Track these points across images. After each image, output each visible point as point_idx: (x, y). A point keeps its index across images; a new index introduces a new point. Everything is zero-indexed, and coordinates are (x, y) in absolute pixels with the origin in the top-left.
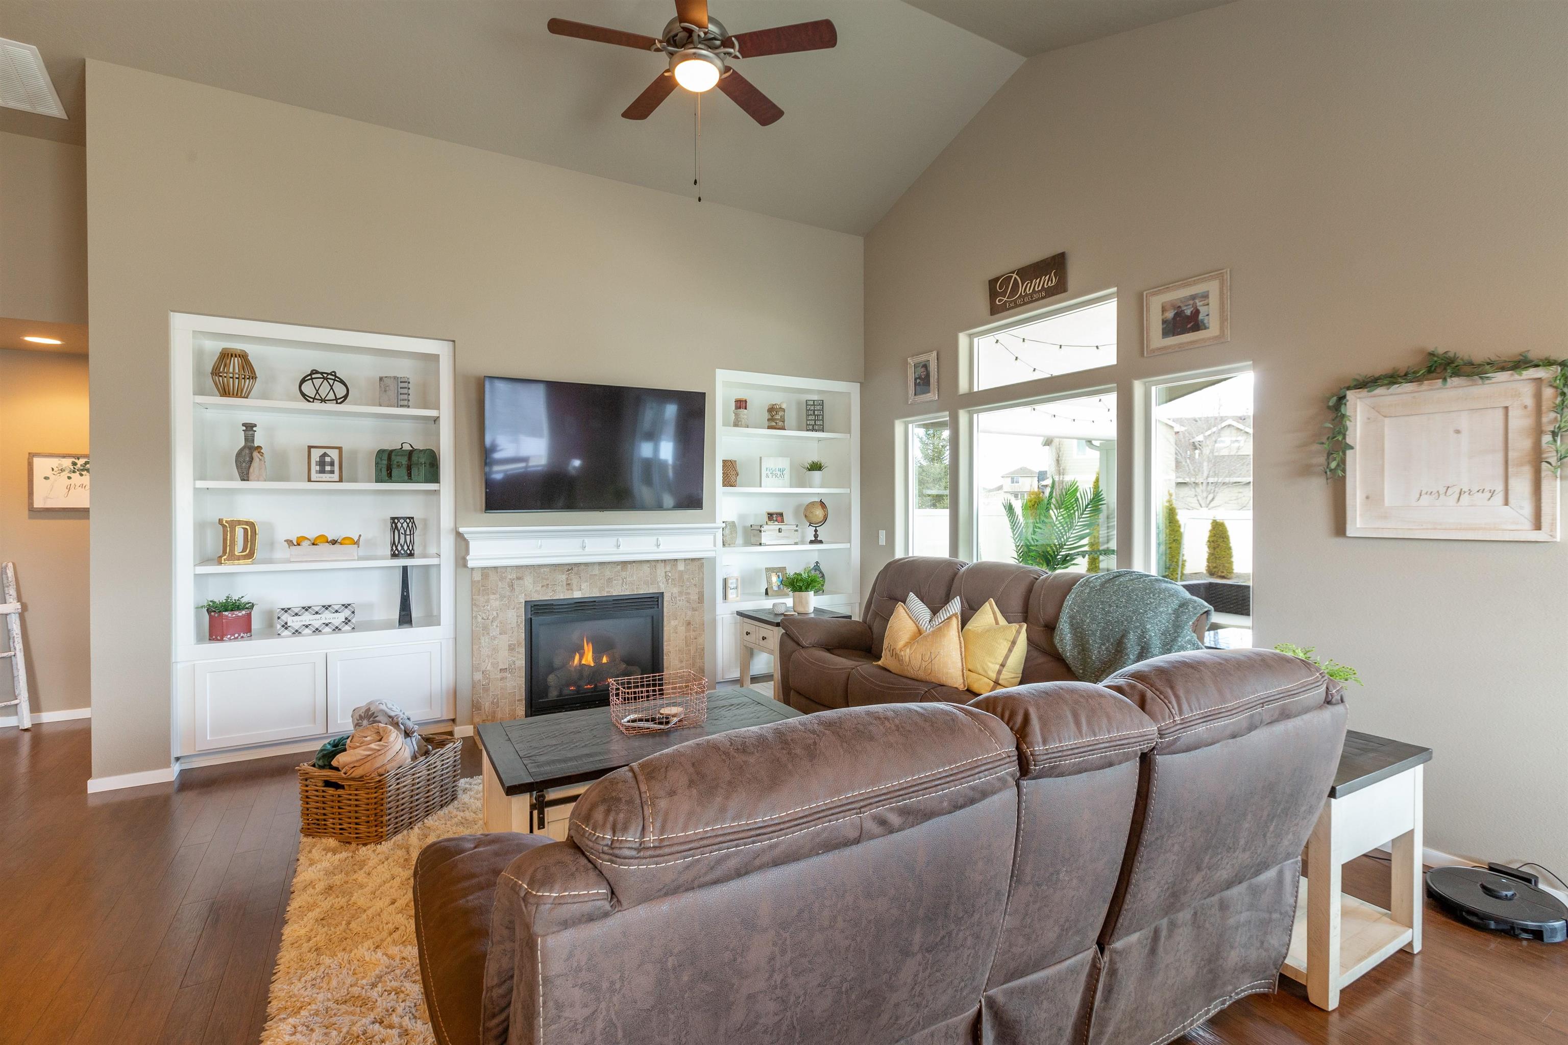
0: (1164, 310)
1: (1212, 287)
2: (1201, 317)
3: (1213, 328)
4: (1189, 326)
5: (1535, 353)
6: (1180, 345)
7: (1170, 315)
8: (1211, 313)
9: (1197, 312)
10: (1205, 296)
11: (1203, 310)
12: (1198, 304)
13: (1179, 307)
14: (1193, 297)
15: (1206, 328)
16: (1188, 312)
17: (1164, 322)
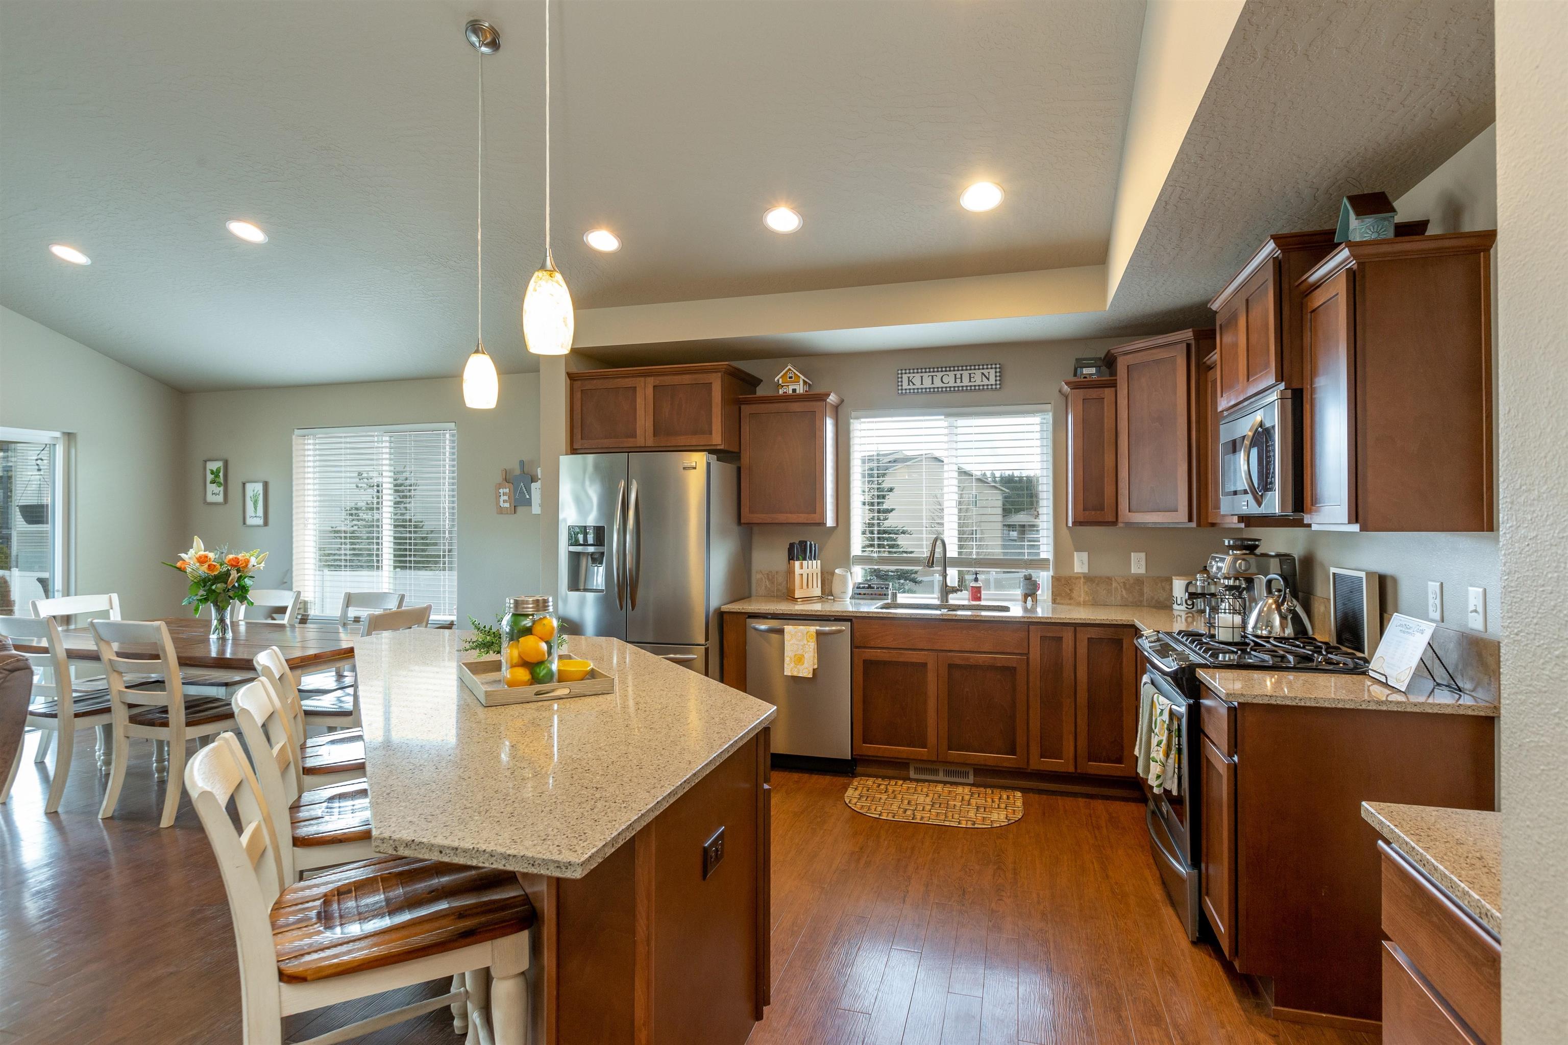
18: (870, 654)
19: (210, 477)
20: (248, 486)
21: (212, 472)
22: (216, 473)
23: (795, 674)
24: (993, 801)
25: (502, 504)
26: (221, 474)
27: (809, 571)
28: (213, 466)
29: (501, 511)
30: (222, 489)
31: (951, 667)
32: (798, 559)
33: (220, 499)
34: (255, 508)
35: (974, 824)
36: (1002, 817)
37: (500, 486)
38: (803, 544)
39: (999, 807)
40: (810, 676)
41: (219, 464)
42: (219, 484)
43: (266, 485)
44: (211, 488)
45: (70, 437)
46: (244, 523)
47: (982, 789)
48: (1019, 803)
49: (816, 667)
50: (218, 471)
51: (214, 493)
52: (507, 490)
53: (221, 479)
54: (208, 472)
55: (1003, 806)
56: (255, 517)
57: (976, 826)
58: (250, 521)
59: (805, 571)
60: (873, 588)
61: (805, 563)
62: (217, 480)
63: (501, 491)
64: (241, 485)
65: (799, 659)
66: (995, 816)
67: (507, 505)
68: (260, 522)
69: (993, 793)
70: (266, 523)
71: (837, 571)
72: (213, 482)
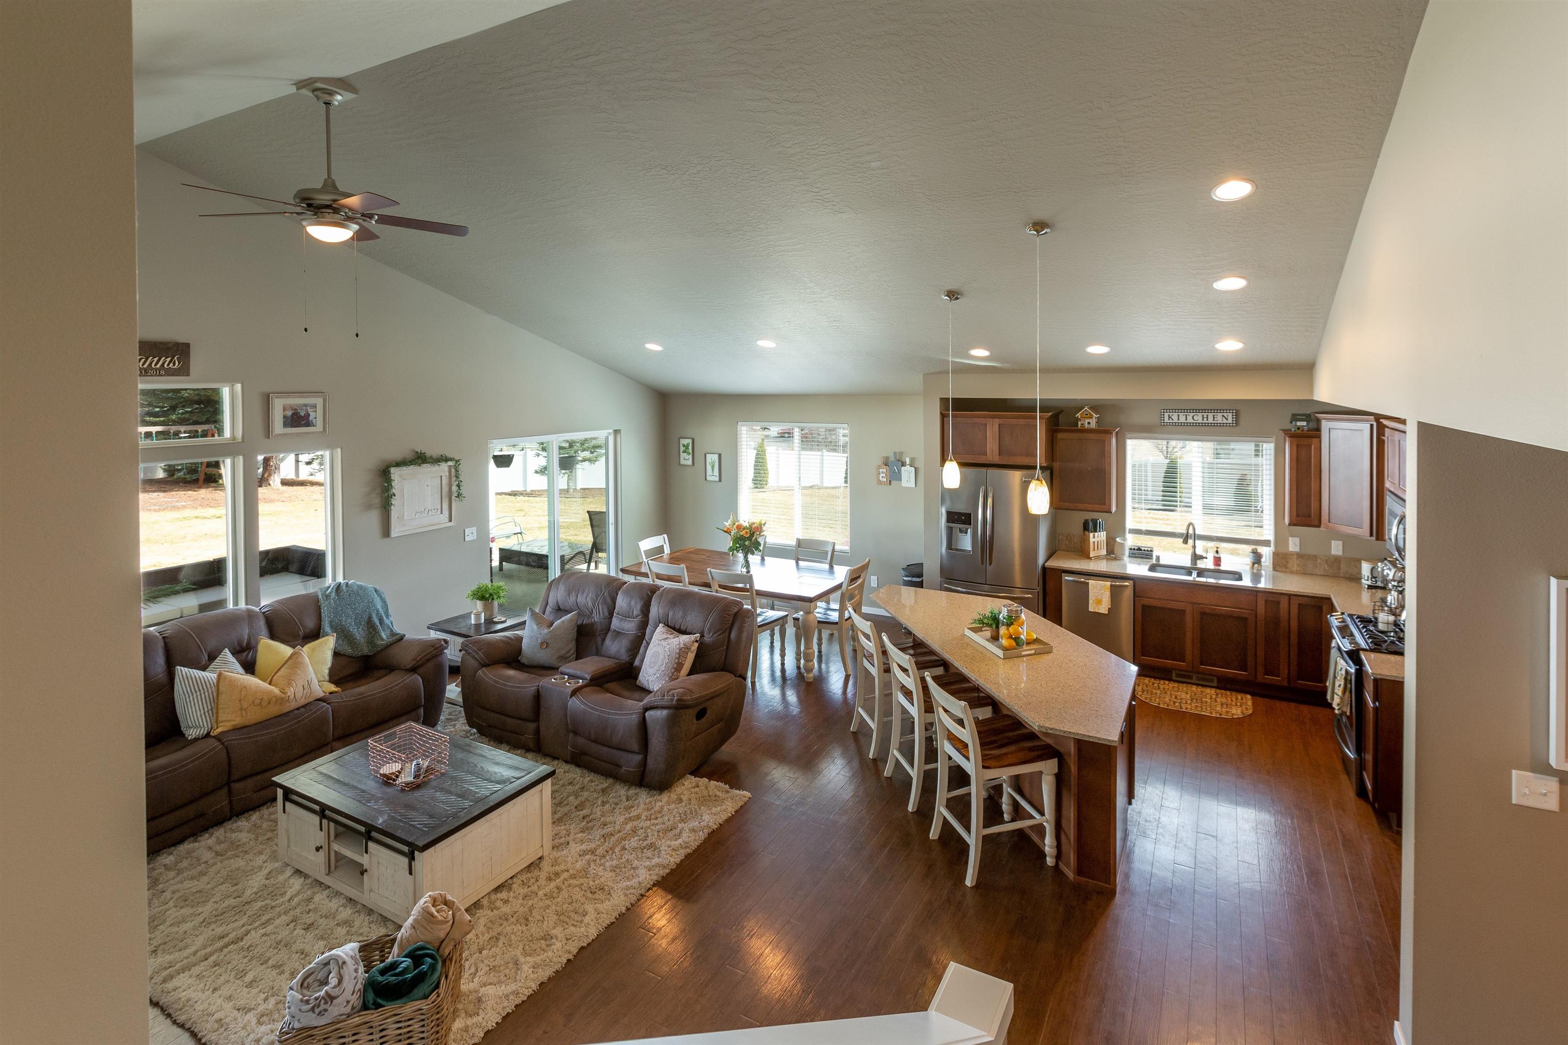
0: (284, 409)
1: (319, 402)
2: (311, 418)
3: (319, 427)
4: (303, 423)
5: (449, 455)
6: (298, 434)
7: (289, 413)
8: (317, 417)
9: (309, 415)
10: (314, 406)
11: (312, 415)
12: (309, 410)
13: (296, 409)
14: (306, 405)
15: (314, 426)
16: (302, 414)
17: (285, 417)
18: (1146, 601)
19: (682, 449)
20: (708, 455)
21: (684, 446)
22: (686, 447)
23: (1096, 611)
24: (1232, 701)
25: (881, 479)
26: (690, 447)
27: (1099, 539)
28: (684, 442)
29: (880, 483)
30: (691, 456)
31: (1203, 614)
32: (1092, 532)
33: (690, 462)
34: (713, 470)
35: (1221, 715)
36: (1239, 712)
37: (879, 467)
38: (1095, 522)
39: (1236, 705)
40: (1107, 613)
41: (690, 441)
42: (689, 454)
43: (720, 455)
44: (683, 455)
45: (616, 432)
46: (706, 480)
47: (1223, 691)
48: (1250, 703)
49: (1110, 607)
50: (688, 445)
51: (686, 459)
52: (885, 470)
53: (690, 451)
54: (681, 446)
55: (1239, 704)
56: (712, 475)
57: (1223, 716)
58: (709, 478)
59: (1096, 540)
60: (1141, 550)
61: (1096, 534)
62: (687, 451)
63: (881, 470)
64: (704, 456)
65: (1099, 602)
66: (1234, 711)
67: (885, 480)
68: (717, 479)
69: (1231, 694)
70: (720, 480)
71: (1118, 540)
72: (684, 452)
